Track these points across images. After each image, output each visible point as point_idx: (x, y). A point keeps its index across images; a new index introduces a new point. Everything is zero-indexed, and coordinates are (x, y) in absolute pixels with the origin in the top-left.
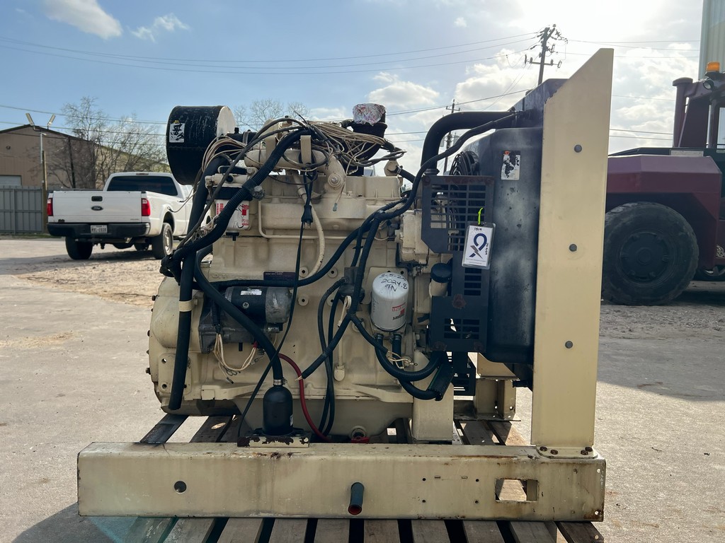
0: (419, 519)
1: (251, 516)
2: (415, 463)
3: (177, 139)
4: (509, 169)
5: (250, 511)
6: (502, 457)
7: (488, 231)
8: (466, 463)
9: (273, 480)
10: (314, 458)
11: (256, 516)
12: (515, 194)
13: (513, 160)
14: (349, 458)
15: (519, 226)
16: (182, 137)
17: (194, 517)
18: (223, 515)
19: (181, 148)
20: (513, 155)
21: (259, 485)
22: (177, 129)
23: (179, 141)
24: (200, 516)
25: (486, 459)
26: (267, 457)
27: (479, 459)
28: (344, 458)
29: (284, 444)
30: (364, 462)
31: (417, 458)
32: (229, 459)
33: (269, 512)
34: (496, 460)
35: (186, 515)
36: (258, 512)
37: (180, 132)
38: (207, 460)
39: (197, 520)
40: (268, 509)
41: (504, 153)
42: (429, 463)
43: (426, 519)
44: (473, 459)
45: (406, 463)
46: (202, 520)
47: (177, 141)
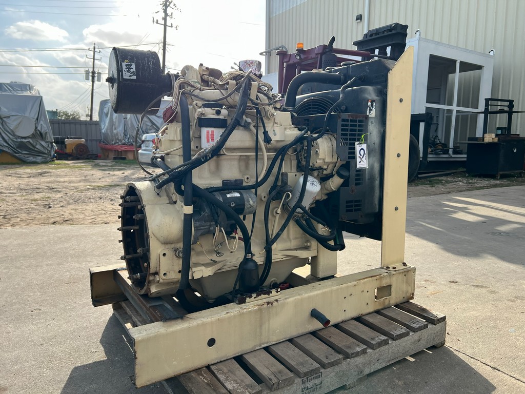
0: (343, 322)
1: (256, 349)
2: (341, 289)
3: (130, 76)
4: (371, 110)
5: (256, 346)
6: (376, 276)
7: (364, 146)
8: (363, 283)
9: (269, 320)
10: (291, 299)
11: (260, 348)
12: (373, 125)
13: (372, 105)
14: (309, 294)
15: (374, 143)
16: (134, 74)
17: (221, 362)
18: (240, 354)
19: (134, 83)
20: (372, 101)
21: (261, 326)
22: (129, 68)
23: (132, 78)
24: (225, 359)
25: (370, 279)
26: (265, 306)
27: (367, 279)
28: (307, 295)
29: (267, 296)
30: (317, 295)
31: (341, 286)
32: (243, 313)
33: (267, 343)
34: (375, 278)
35: (216, 361)
36: (260, 345)
37: (132, 70)
38: (229, 318)
39: (223, 363)
40: (266, 341)
41: (368, 101)
42: (348, 287)
43: (346, 321)
44: (366, 280)
45: (337, 290)
46: (227, 362)
47: (130, 78)
